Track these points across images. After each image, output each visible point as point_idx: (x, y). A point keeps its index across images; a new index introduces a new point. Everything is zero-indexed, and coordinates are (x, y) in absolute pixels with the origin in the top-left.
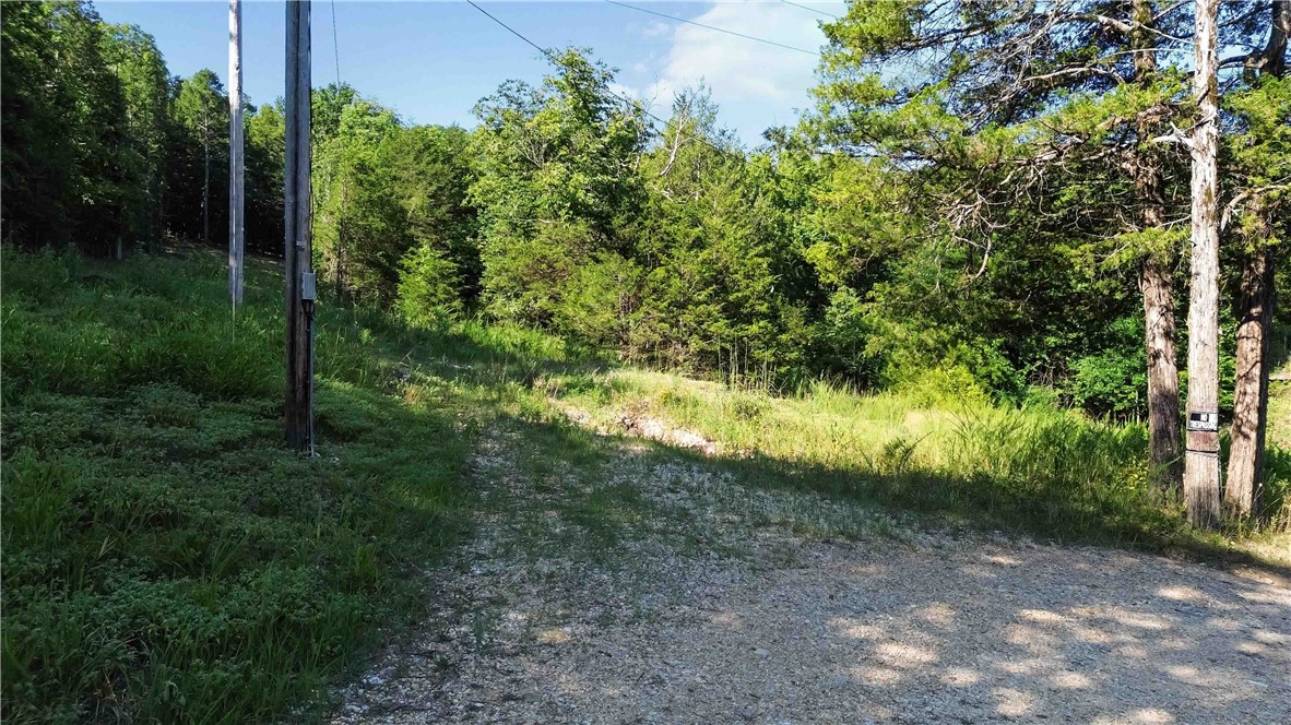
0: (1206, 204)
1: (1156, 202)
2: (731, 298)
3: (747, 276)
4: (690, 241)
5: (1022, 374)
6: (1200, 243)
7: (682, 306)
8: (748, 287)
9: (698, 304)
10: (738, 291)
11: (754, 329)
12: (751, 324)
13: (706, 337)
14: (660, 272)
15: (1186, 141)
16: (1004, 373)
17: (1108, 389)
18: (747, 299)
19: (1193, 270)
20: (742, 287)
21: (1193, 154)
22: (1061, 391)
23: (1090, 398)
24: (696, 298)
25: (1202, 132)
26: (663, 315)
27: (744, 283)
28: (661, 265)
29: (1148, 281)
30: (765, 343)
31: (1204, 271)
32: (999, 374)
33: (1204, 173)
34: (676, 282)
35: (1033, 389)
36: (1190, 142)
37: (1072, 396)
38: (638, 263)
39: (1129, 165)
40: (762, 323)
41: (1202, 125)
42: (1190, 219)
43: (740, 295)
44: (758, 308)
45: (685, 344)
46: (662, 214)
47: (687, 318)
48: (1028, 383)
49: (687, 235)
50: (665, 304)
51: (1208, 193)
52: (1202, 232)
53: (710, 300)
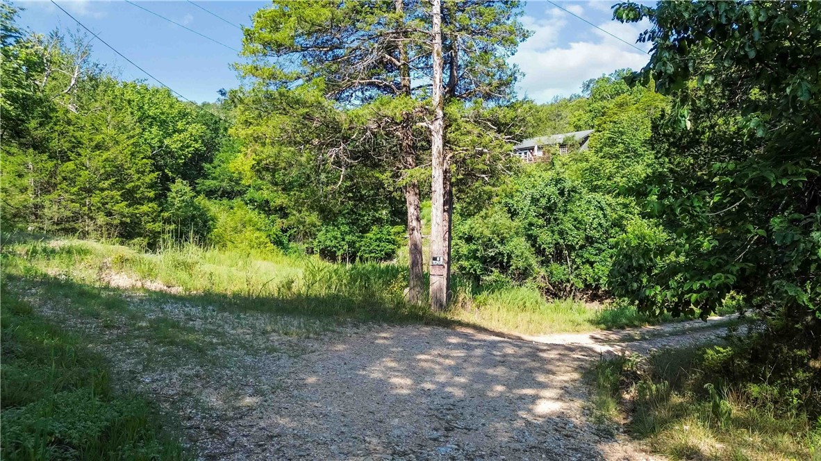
0: (438, 158)
1: (412, 153)
2: (127, 187)
3: (138, 172)
4: (93, 144)
5: (286, 236)
6: (436, 176)
7: (89, 191)
8: (138, 180)
9: (102, 190)
10: (133, 181)
11: (145, 208)
12: (143, 205)
13: (109, 214)
14: (70, 165)
15: (430, 126)
16: (277, 235)
17: (333, 244)
18: (138, 187)
19: (433, 189)
20: (134, 179)
21: (433, 133)
22: (307, 246)
23: (322, 249)
24: (101, 185)
25: (437, 123)
26: (73, 197)
27: (136, 176)
28: (71, 160)
29: (409, 192)
30: (152, 218)
31: (438, 190)
32: (275, 236)
33: (437, 142)
34: (84, 174)
35: (292, 244)
36: (432, 127)
37: (313, 248)
38: (50, 157)
39: (399, 134)
40: (150, 205)
41: (437, 119)
42: (431, 165)
43: (133, 184)
44: (146, 194)
45: (92, 218)
46: (69, 123)
47: (95, 199)
48: (289, 241)
49: (91, 140)
50: (76, 189)
51: (439, 153)
52: (437, 172)
53: (112, 187)
